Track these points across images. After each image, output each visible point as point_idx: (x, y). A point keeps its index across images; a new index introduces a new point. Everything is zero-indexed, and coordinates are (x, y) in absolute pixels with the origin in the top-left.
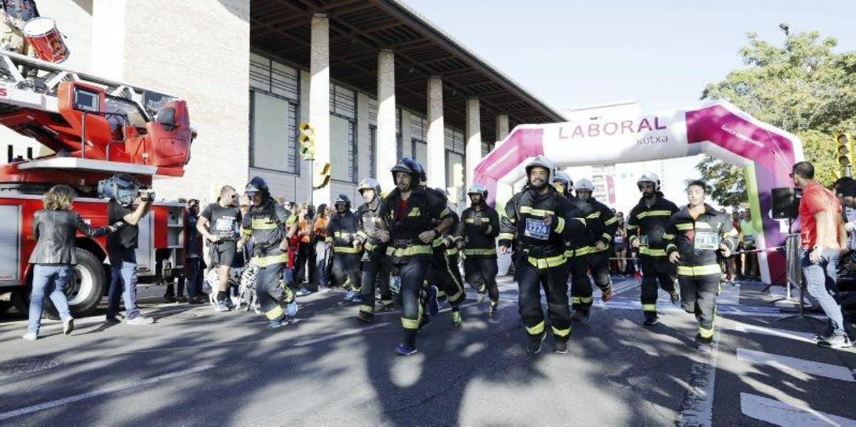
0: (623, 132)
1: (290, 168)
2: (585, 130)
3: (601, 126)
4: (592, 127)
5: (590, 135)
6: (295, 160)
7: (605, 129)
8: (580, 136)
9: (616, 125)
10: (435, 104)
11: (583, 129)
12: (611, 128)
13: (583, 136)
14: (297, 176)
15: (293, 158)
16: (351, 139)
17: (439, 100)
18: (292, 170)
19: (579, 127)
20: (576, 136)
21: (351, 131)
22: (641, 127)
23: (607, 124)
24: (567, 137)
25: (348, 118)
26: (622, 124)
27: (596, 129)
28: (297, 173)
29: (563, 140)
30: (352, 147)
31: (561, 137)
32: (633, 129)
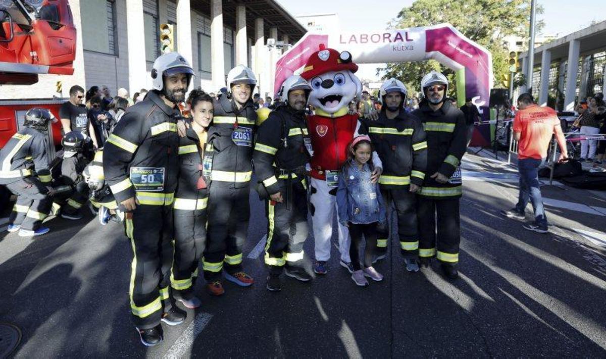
0: (384, 41)
1: (111, 51)
2: (358, 39)
3: (369, 36)
4: (363, 37)
5: (361, 42)
6: (114, 45)
7: (371, 38)
8: (354, 42)
9: (379, 36)
10: (217, 8)
11: (357, 38)
12: (376, 38)
13: (357, 42)
14: (116, 57)
15: (113, 43)
16: (155, 30)
17: (219, 5)
18: (112, 52)
19: (353, 36)
20: (351, 42)
21: (154, 25)
22: (396, 39)
23: (373, 35)
24: (345, 43)
25: (152, 15)
26: (384, 35)
27: (366, 38)
28: (116, 54)
29: (342, 44)
30: (156, 36)
31: (341, 43)
32: (391, 40)
